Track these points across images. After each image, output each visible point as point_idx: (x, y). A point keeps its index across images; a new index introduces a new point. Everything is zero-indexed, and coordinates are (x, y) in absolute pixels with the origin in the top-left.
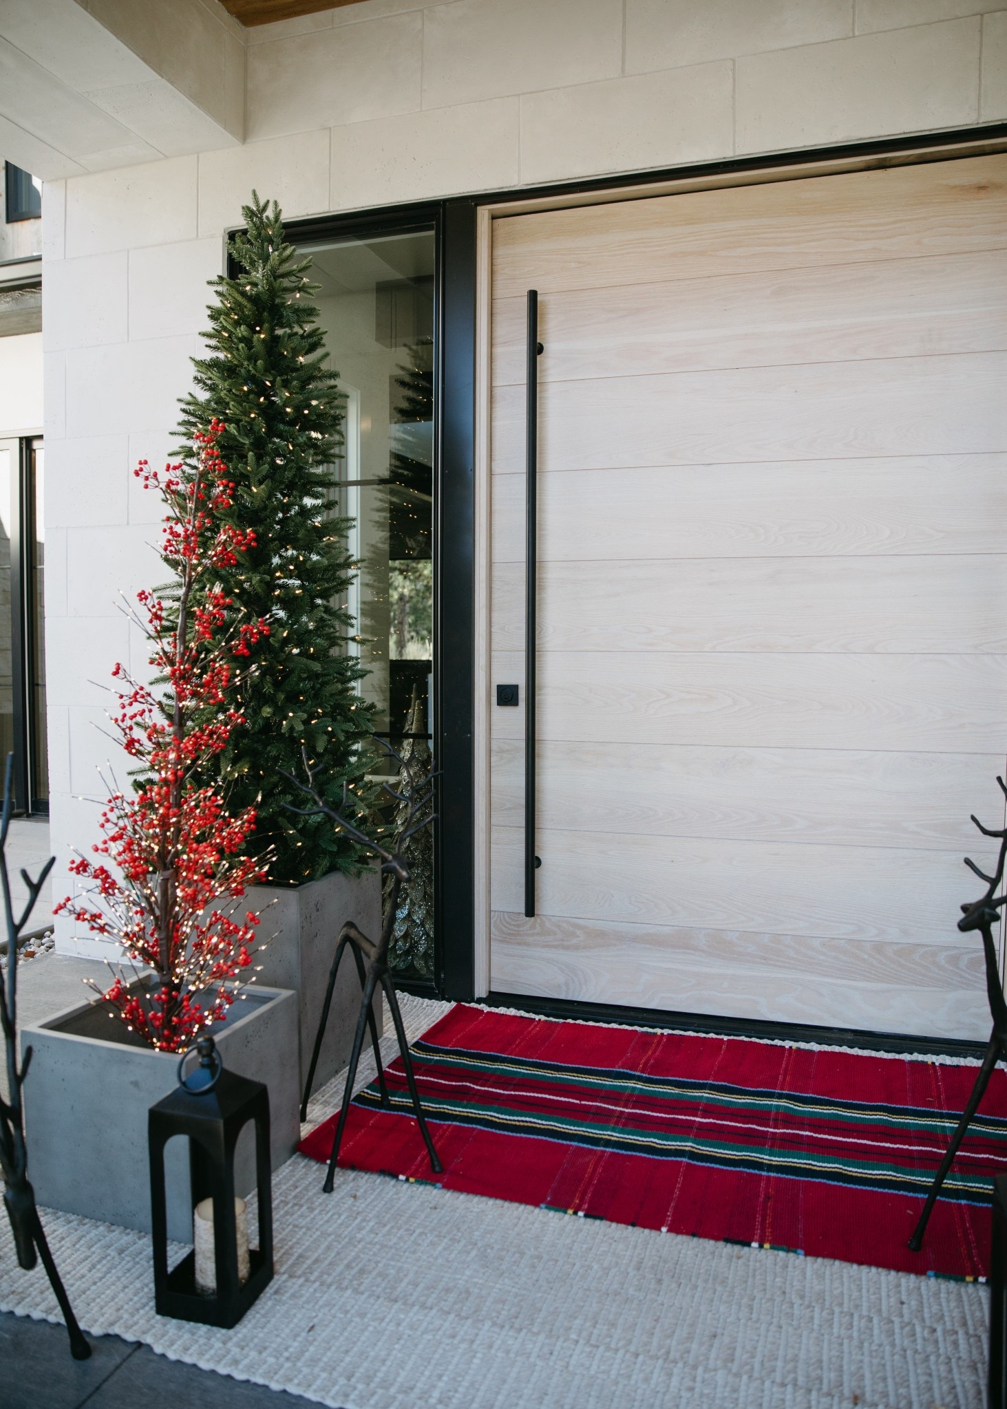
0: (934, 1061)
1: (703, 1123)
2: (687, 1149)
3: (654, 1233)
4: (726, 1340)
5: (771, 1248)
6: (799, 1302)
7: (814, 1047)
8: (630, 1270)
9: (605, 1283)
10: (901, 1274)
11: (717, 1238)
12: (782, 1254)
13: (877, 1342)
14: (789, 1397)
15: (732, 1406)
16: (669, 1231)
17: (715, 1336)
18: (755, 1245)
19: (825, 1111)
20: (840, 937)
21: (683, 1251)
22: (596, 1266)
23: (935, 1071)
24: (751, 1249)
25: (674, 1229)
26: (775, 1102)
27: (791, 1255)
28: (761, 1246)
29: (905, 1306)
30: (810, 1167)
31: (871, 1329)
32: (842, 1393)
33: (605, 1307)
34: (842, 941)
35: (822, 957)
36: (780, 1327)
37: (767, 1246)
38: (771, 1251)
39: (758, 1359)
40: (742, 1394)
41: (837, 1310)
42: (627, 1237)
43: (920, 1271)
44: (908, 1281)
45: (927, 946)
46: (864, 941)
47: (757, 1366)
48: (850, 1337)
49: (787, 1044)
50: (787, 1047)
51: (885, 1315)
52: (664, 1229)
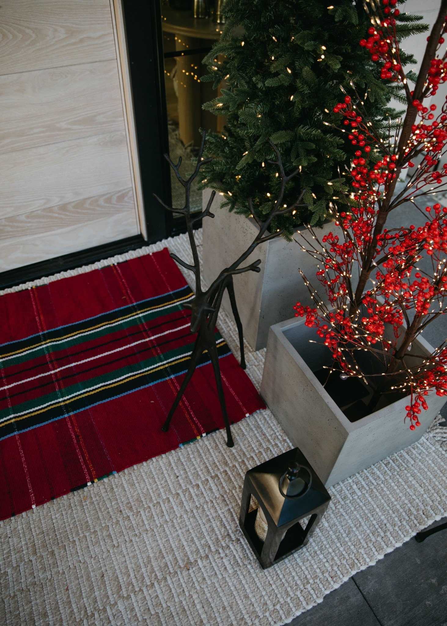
0: (114, 262)
1: (10, 388)
2: (13, 421)
3: (29, 512)
4: (110, 573)
5: (98, 480)
6: (131, 514)
7: (45, 281)
8: (31, 558)
9: (22, 581)
10: (167, 454)
11: (66, 493)
12: (106, 480)
13: (178, 515)
14: (159, 591)
15: (136, 623)
16: (36, 506)
17: (103, 576)
18: (89, 484)
19: (75, 337)
20: (37, 209)
21: (53, 517)
22: (9, 571)
23: (116, 269)
24: (89, 487)
25: (39, 503)
26: (44, 345)
27: (111, 477)
28: (93, 482)
29: (179, 478)
30: (88, 394)
31: (172, 508)
32: (180, 567)
33: (33, 603)
34: (39, 212)
35: (30, 225)
36: (131, 541)
37: (96, 480)
38: (99, 482)
39: (132, 575)
40: (137, 609)
41: (151, 505)
42: (15, 528)
43: (175, 446)
44: (172, 456)
45: (92, 197)
46: (53, 207)
47: (134, 581)
48: (166, 521)
49: (29, 285)
50: (29, 288)
51: (174, 492)
52: (34, 506)
